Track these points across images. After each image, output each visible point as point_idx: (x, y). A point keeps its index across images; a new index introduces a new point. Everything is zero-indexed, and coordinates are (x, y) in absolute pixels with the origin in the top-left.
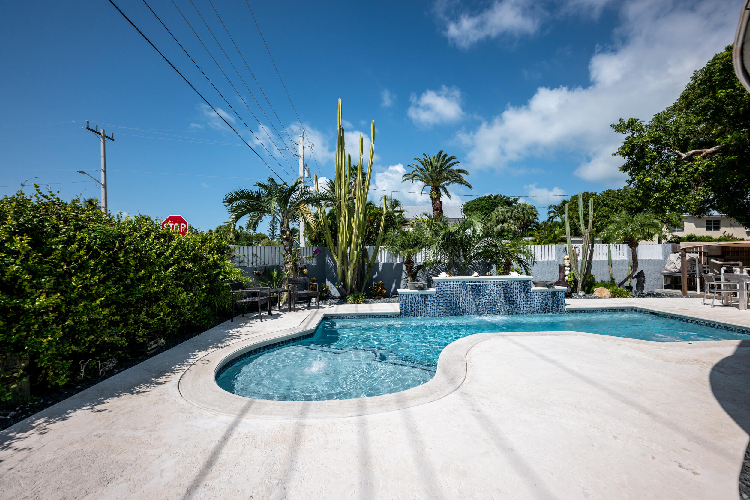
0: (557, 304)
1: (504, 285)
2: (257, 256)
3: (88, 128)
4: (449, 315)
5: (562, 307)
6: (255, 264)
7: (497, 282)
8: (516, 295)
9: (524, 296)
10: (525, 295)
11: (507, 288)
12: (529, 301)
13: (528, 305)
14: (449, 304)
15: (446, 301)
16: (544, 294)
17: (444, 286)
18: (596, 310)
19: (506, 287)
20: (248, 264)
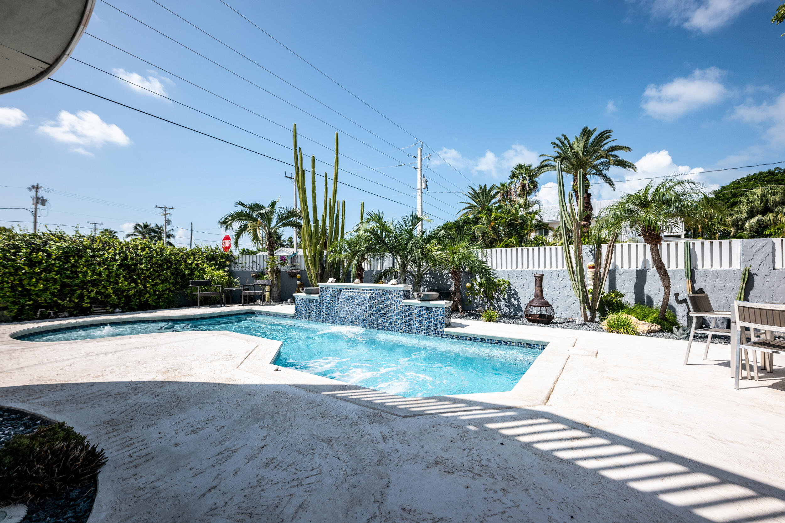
0: (434, 324)
1: (376, 294)
2: (256, 263)
3: (286, 177)
4: (329, 322)
5: (441, 328)
6: (255, 269)
7: (369, 290)
8: (387, 307)
9: (395, 309)
10: (397, 308)
11: (379, 298)
12: (401, 316)
13: (399, 321)
14: (329, 311)
15: (327, 307)
16: (418, 309)
17: (325, 292)
18: (488, 340)
19: (377, 296)
20: (249, 269)
